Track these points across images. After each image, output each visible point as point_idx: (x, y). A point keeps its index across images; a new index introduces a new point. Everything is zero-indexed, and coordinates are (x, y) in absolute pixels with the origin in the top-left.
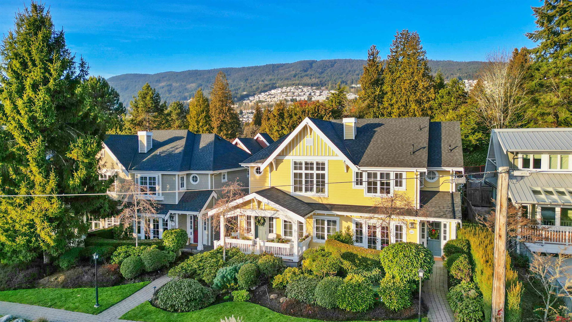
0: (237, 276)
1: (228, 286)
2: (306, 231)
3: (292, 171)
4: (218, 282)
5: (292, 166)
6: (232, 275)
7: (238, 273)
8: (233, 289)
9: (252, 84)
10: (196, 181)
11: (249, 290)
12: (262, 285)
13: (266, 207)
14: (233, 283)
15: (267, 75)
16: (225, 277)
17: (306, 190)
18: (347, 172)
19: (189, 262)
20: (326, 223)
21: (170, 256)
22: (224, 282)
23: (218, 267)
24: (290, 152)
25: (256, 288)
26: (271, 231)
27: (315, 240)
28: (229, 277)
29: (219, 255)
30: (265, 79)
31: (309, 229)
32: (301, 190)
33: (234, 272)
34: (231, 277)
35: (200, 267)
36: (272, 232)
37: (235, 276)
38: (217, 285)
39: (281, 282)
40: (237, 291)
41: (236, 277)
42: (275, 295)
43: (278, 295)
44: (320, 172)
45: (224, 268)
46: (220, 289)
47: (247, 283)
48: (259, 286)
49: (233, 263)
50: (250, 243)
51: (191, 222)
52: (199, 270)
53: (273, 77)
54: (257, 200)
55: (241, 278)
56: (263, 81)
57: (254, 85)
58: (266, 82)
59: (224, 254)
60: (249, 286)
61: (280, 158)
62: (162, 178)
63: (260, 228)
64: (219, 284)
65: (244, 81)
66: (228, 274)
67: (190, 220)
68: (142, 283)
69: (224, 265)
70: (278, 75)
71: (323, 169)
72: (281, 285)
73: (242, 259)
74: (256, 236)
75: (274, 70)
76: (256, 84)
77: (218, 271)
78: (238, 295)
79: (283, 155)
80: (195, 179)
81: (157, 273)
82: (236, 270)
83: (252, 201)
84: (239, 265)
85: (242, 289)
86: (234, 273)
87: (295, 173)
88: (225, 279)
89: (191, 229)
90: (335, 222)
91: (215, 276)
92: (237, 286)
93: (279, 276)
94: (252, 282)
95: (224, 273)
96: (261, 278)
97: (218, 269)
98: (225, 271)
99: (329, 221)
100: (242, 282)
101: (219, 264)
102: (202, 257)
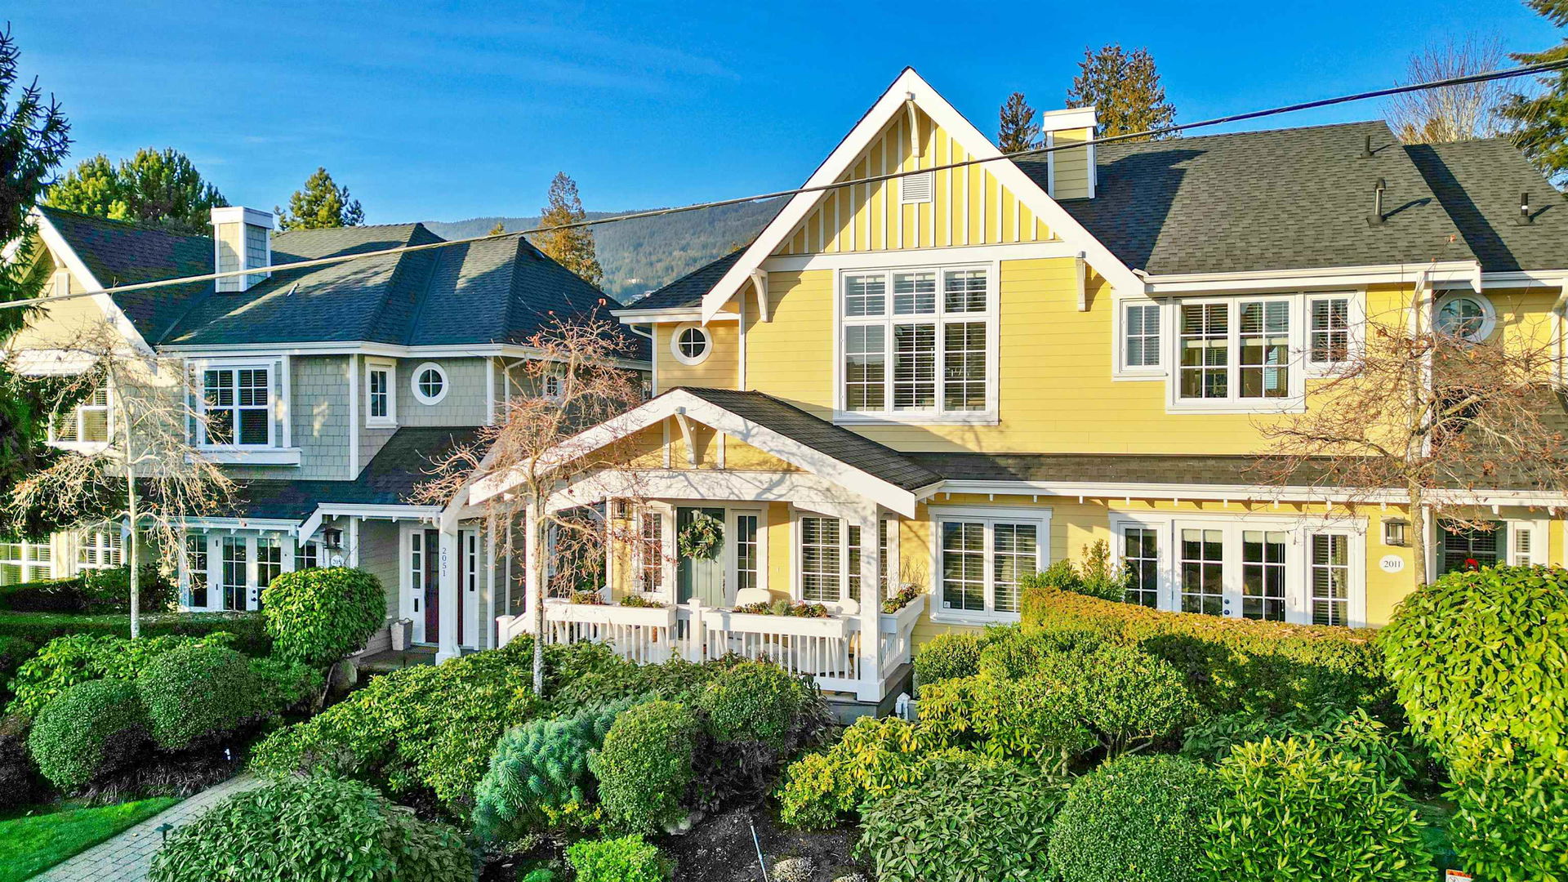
0: (596, 762)
1: (547, 818)
2: (901, 575)
3: (837, 320)
4: (496, 794)
5: (836, 296)
6: (572, 759)
7: (600, 748)
8: (575, 834)
9: (654, 258)
10: (437, 390)
11: (658, 838)
12: (726, 807)
13: (735, 457)
14: (574, 799)
15: (694, 234)
16: (536, 772)
17: (902, 400)
18: (1088, 309)
19: (364, 703)
20: (988, 536)
21: (288, 682)
22: (529, 797)
23: (504, 720)
24: (828, 240)
25: (695, 827)
26: (745, 580)
27: (941, 612)
28: (554, 770)
29: (514, 671)
30: (688, 244)
31: (913, 565)
32: (876, 400)
33: (579, 743)
34: (567, 771)
35: (413, 724)
36: (753, 584)
37: (584, 764)
38: (491, 811)
39: (827, 795)
40: (593, 844)
41: (592, 767)
42: (800, 862)
43: (816, 863)
44: (965, 317)
45: (532, 726)
46: (508, 830)
47: (645, 798)
48: (710, 816)
49: (580, 703)
50: (660, 619)
51: (417, 557)
52: (413, 738)
53: (712, 240)
54: (690, 421)
55: (615, 771)
56: (683, 249)
57: (660, 261)
58: (692, 253)
59: (537, 665)
60: (658, 815)
61: (789, 265)
62: (294, 376)
63: (699, 566)
64: (501, 808)
65: (631, 248)
66: (551, 752)
67: (412, 552)
68: (129, 806)
69: (531, 712)
70: (724, 232)
71: (977, 304)
72: (829, 808)
73: (620, 684)
74: (684, 594)
75: (714, 220)
76: (663, 257)
77: (500, 742)
78: (600, 863)
79: (799, 253)
80: (431, 384)
81: (217, 761)
82: (591, 736)
83: (667, 431)
84: (606, 711)
85: (622, 829)
86: (583, 749)
87: (848, 329)
88: (532, 781)
89: (417, 585)
90: (1028, 531)
91: (484, 769)
92: (597, 815)
93: (812, 760)
94: (673, 792)
95: (528, 750)
96: (717, 773)
97: (501, 732)
98: (534, 738)
99: (1001, 530)
100: (620, 793)
101: (510, 707)
102: (428, 679)
